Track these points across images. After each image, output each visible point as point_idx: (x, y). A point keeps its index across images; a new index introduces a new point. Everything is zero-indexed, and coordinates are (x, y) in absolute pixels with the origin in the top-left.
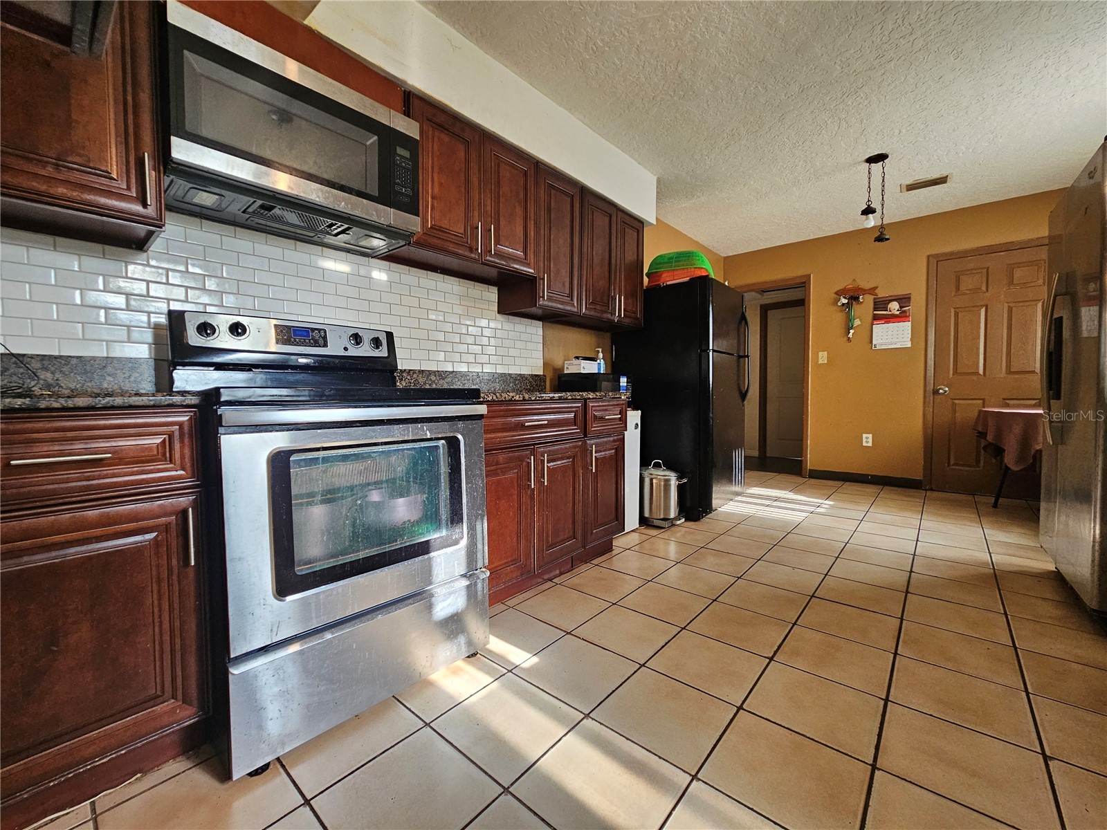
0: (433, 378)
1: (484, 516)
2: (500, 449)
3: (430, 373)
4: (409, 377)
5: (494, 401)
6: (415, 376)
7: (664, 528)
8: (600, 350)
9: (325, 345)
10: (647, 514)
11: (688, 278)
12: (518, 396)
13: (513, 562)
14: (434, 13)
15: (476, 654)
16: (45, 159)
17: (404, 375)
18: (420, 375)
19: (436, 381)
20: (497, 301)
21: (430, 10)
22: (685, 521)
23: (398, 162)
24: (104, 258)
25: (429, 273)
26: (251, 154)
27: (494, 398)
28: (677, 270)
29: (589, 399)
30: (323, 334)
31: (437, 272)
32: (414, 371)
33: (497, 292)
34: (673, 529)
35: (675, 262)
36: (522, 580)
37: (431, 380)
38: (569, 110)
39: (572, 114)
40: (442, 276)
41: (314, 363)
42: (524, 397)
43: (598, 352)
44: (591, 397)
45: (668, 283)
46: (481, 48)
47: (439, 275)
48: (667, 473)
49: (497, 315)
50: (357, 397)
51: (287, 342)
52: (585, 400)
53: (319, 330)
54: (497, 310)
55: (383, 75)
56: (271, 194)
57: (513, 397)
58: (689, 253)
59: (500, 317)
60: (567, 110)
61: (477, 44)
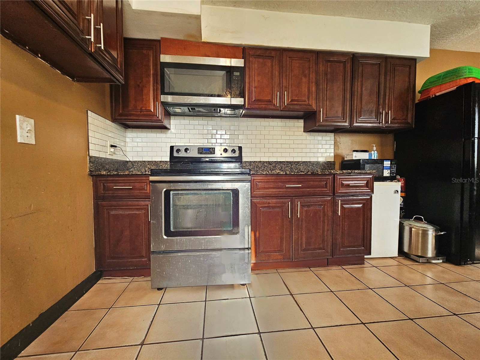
0: (266, 164)
1: (249, 225)
2: (270, 197)
3: (264, 162)
4: (254, 164)
5: (267, 174)
6: (257, 163)
7: (419, 262)
8: (374, 145)
9: (214, 153)
10: (406, 249)
11: (456, 87)
12: (282, 172)
13: (279, 252)
14: (255, 9)
15: (244, 285)
16: (137, 110)
17: (252, 163)
18: (259, 163)
19: (267, 166)
20: (303, 126)
21: (253, 9)
22: (443, 262)
23: (234, 78)
24: (152, 133)
25: (266, 119)
26: (182, 93)
27: (267, 173)
28: (443, 84)
29: (337, 174)
30: (213, 149)
31: (270, 118)
32: (256, 162)
33: (303, 122)
34: (427, 265)
35: (442, 79)
36: (284, 261)
37: (264, 165)
38: (341, 15)
39: (344, 16)
40: (272, 119)
41: (209, 160)
42: (286, 173)
43: (373, 146)
44: (338, 173)
45: (437, 94)
46: (281, 11)
47: (271, 119)
48: (425, 226)
49: (303, 133)
50: (193, 172)
51: (201, 153)
52: (334, 175)
53: (212, 148)
54: (303, 130)
55: (233, 45)
56: (190, 104)
57: (279, 173)
58: (457, 69)
59: (305, 134)
60: (340, 16)
61: (278, 11)
